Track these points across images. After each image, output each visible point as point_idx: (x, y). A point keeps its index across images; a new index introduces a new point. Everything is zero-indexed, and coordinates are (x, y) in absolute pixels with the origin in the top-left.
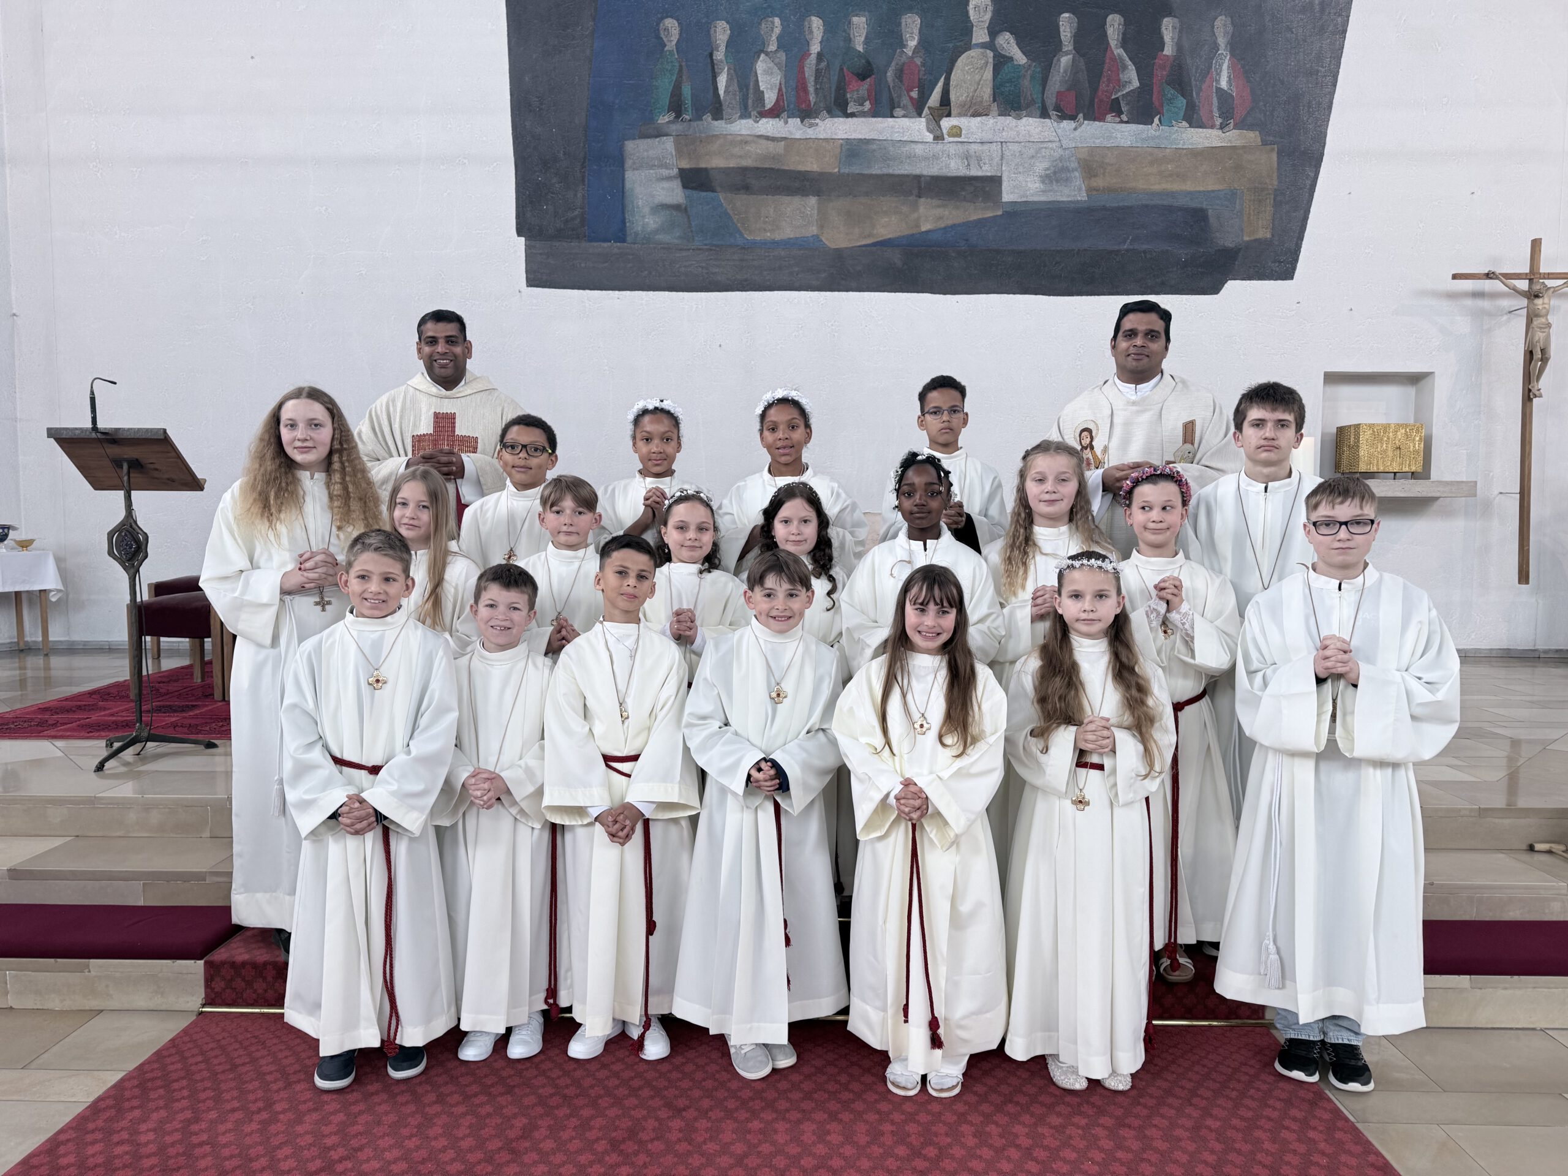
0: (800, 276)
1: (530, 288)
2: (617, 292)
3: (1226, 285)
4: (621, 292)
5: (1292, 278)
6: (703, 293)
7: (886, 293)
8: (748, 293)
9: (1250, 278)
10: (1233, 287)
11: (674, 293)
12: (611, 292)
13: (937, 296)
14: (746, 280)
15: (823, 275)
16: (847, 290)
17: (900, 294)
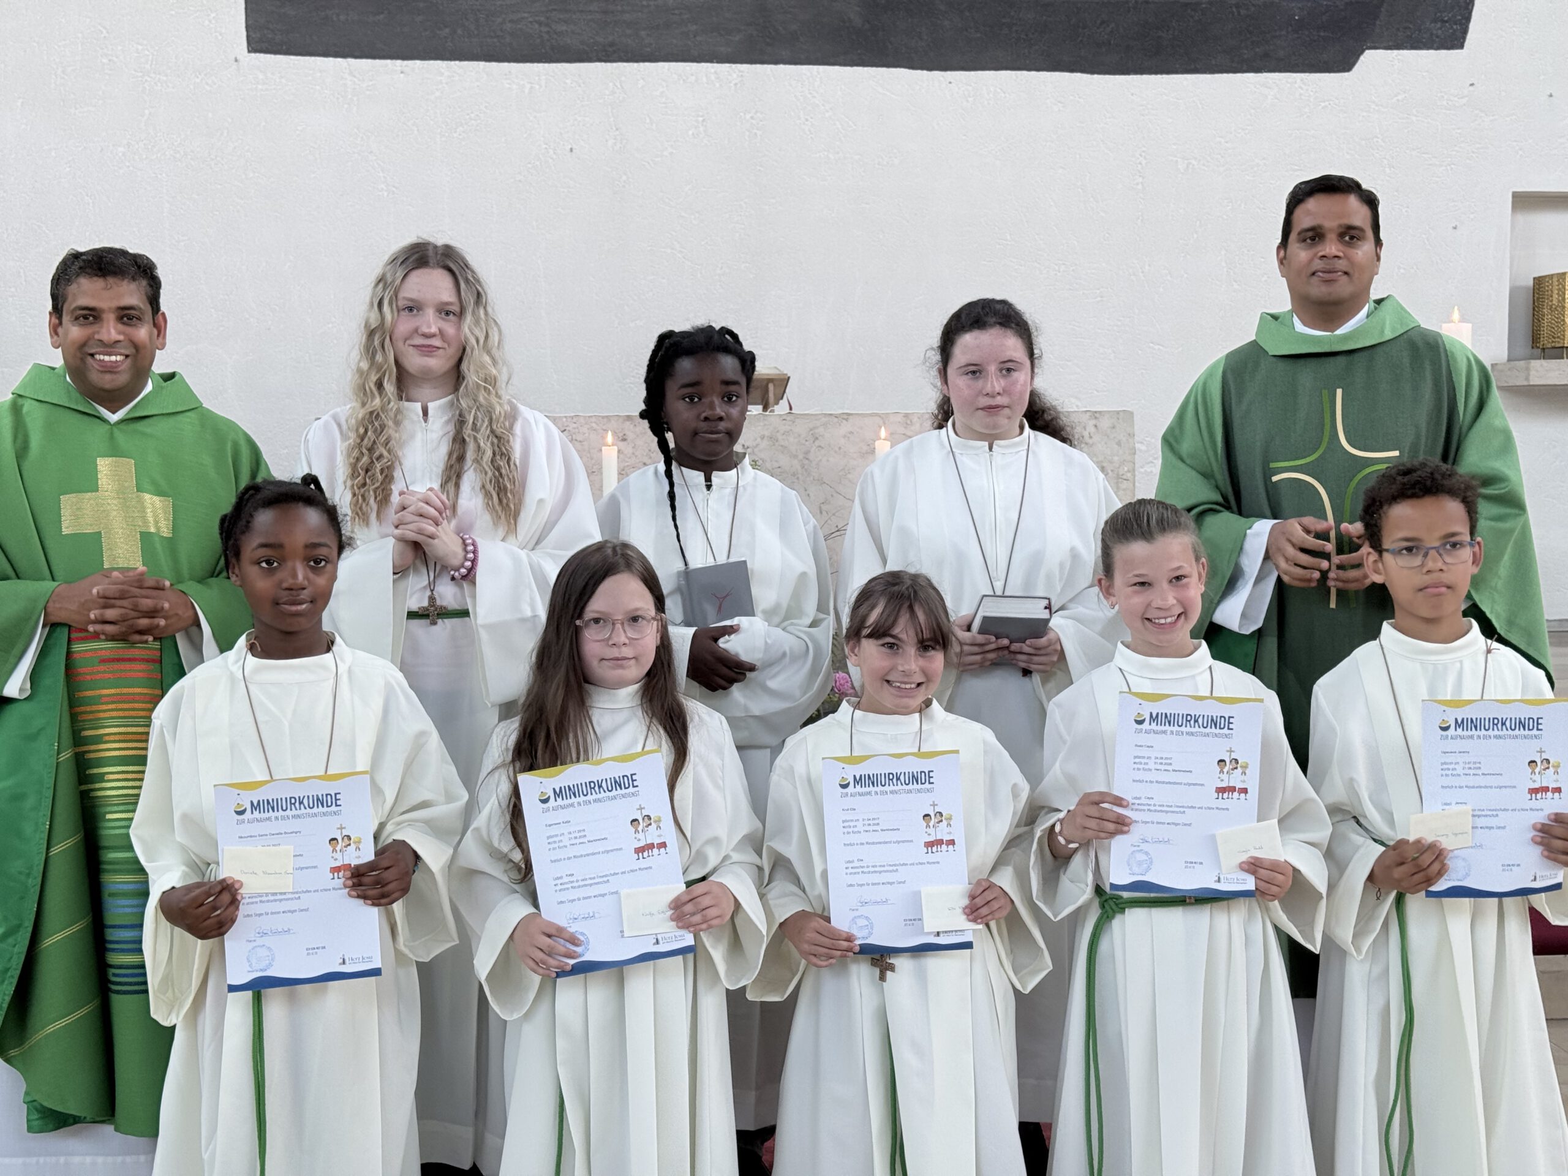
0: (699, 38)
1: (253, 55)
2: (399, 62)
3: (1362, 58)
4: (406, 62)
5: (1461, 47)
6: (541, 65)
7: (837, 68)
8: (615, 65)
9: (1398, 47)
10: (1372, 60)
11: (494, 64)
12: (389, 62)
13: (919, 72)
14: (612, 44)
15: (737, 38)
16: (776, 62)
17: (861, 68)
